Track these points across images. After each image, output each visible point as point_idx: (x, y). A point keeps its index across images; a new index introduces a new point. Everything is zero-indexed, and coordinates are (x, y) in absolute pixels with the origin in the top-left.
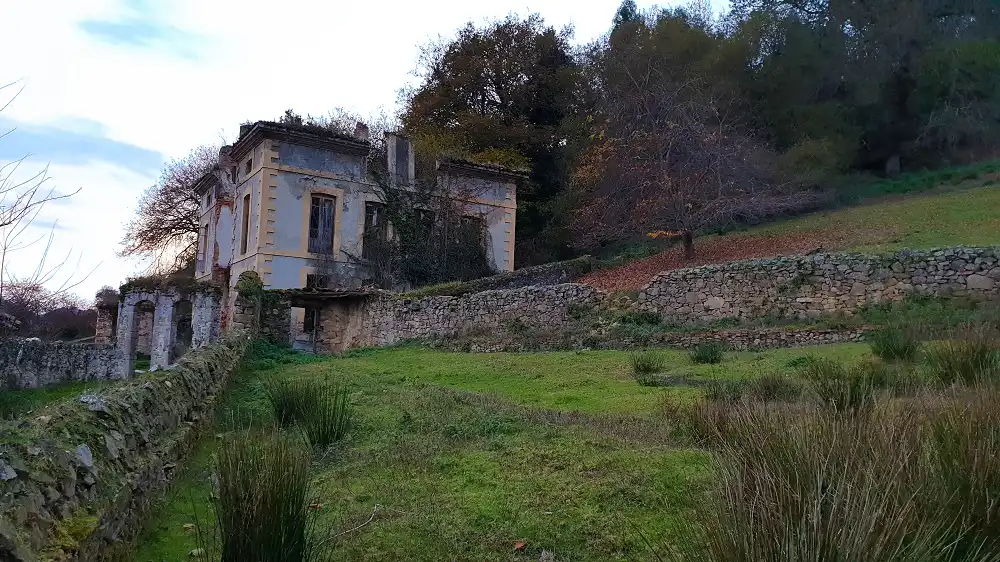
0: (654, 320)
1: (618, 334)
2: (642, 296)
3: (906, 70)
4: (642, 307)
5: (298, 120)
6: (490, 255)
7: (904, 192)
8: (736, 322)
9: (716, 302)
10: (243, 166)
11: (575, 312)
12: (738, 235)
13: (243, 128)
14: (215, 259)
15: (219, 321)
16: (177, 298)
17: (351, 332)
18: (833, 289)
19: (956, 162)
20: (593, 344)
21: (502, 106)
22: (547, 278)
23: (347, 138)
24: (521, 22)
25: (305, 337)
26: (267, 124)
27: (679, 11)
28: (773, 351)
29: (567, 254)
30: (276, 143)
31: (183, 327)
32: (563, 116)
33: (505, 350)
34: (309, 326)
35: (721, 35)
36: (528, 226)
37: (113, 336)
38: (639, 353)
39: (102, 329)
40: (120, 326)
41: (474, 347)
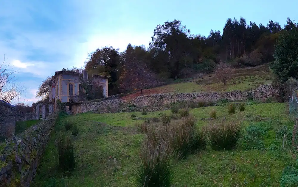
0: (135, 106)
1: (128, 109)
2: (133, 101)
3: (178, 61)
4: (133, 104)
5: (66, 70)
6: (103, 94)
7: (178, 82)
8: (150, 106)
9: (146, 102)
10: (56, 79)
11: (120, 105)
12: (150, 89)
13: (56, 72)
14: (52, 97)
15: (53, 109)
16: (46, 105)
17: (78, 110)
18: (166, 100)
19: (186, 78)
20: (124, 111)
21: (105, 64)
22: (115, 98)
23: (75, 72)
24: (108, 47)
25: (69, 111)
26: (60, 71)
27: (140, 46)
28: (156, 112)
29: (118, 93)
30: (62, 75)
31: (47, 110)
32: (117, 66)
33: (107, 113)
34: (70, 109)
35: (147, 51)
36: (110, 87)
37: (36, 112)
38: (132, 113)
39: (34, 111)
40: (37, 110)
41: (101, 112)
